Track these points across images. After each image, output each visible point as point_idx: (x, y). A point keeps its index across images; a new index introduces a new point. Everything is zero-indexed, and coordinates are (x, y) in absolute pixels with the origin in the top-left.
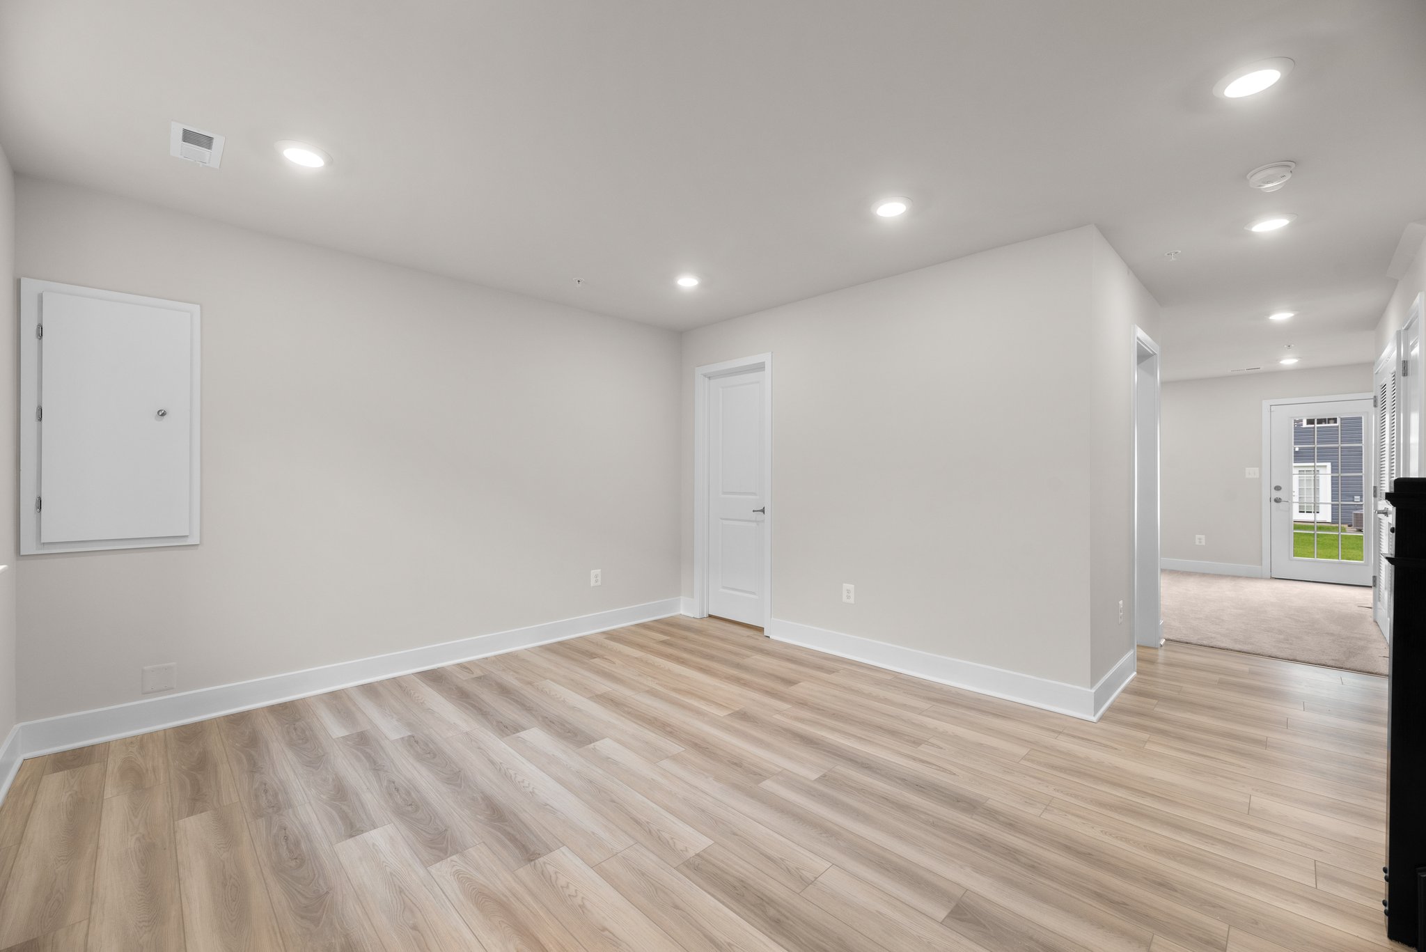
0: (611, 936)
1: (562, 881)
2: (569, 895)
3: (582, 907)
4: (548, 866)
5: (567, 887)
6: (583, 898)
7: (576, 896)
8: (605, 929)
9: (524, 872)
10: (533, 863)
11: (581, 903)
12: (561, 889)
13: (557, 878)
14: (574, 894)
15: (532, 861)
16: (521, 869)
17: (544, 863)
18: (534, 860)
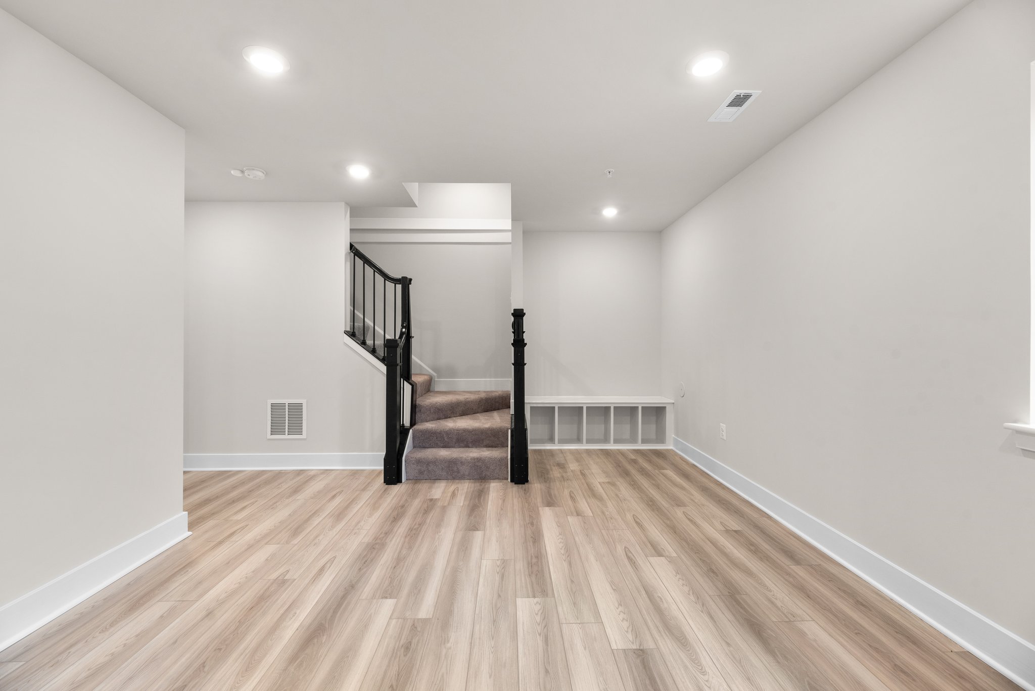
0: (613, 586)
1: (625, 624)
2: (625, 614)
3: (620, 605)
4: (631, 639)
5: (623, 619)
6: (618, 608)
7: (620, 612)
8: (614, 590)
9: (649, 645)
10: (641, 648)
11: (620, 606)
12: (628, 621)
13: (628, 628)
14: (621, 613)
15: (641, 650)
16: (651, 647)
17: (633, 643)
18: (639, 649)
